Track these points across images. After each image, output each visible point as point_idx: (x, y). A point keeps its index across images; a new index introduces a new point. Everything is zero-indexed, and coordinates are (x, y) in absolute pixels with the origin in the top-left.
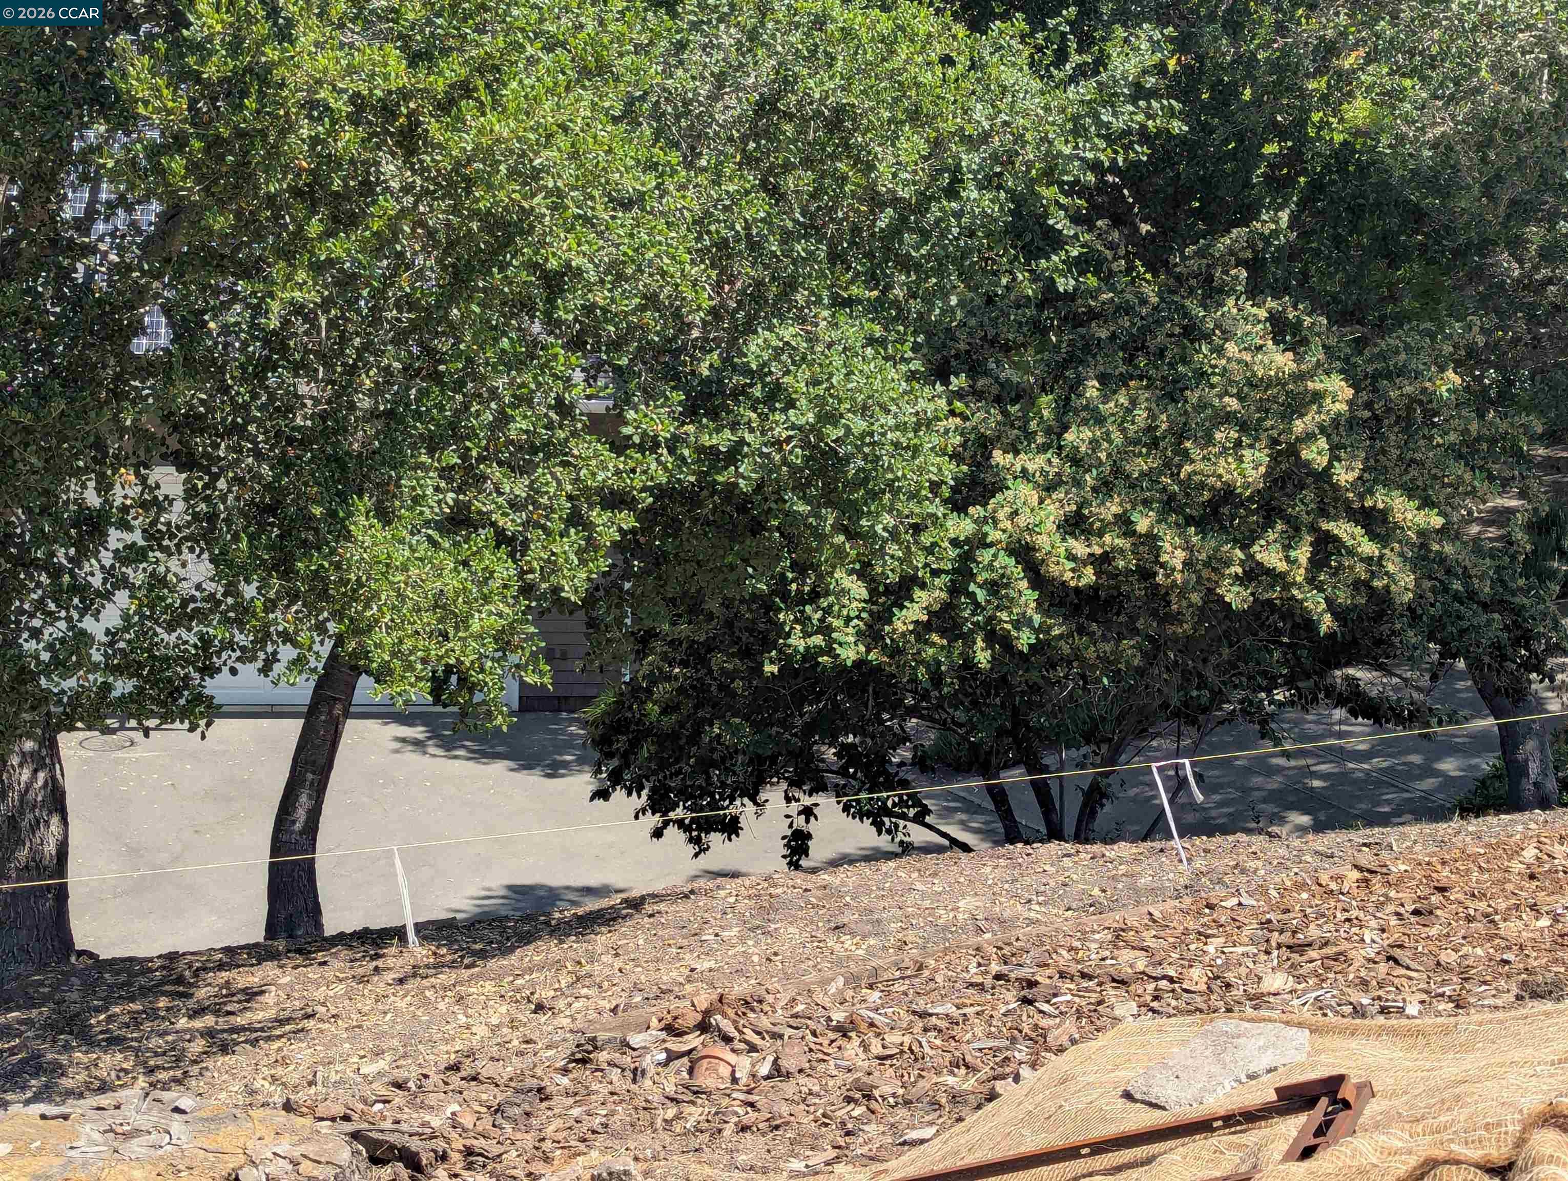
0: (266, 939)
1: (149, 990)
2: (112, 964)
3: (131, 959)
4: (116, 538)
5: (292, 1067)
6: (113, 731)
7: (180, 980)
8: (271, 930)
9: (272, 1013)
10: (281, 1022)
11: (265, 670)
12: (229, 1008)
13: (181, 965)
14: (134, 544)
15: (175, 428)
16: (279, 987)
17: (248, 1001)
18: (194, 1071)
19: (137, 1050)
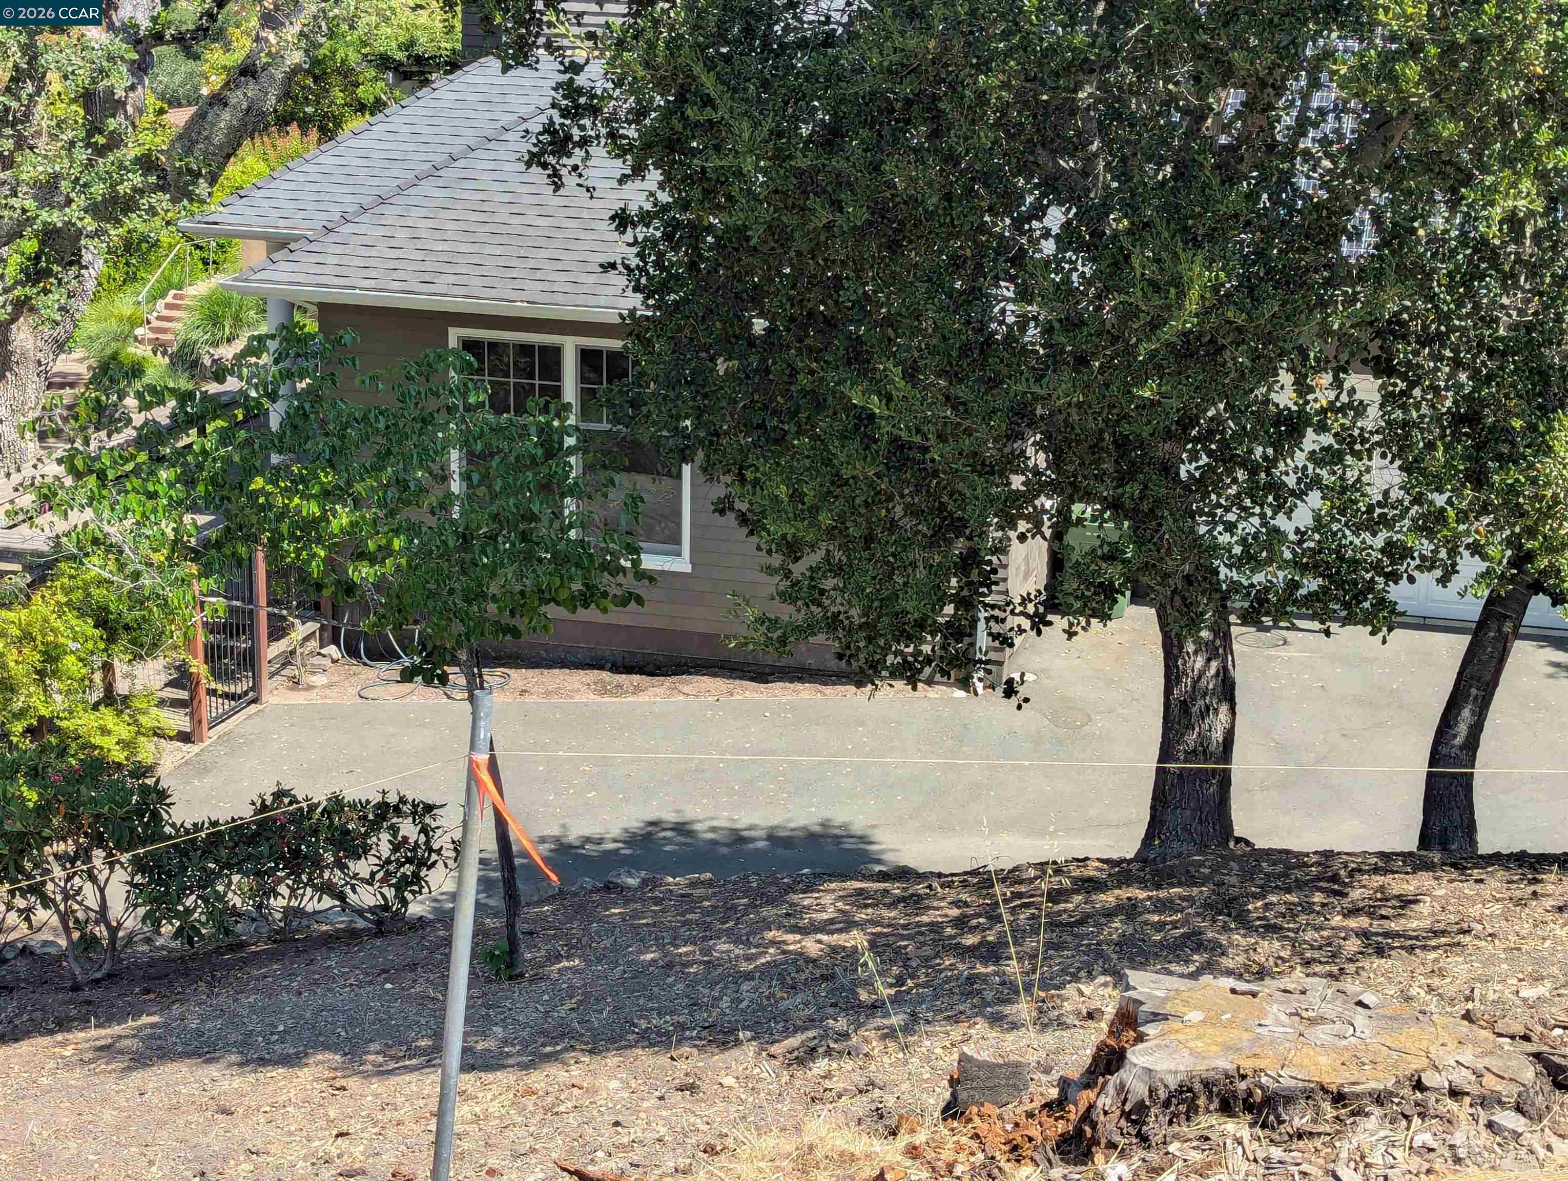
0: (1419, 849)
1: (1306, 883)
2: (1268, 853)
3: (1287, 852)
4: (1312, 441)
5: (1448, 980)
6: (1267, 629)
7: (1335, 878)
8: (1425, 840)
9: (1426, 923)
10: (1436, 934)
11: (1444, 581)
12: (1383, 912)
13: (1336, 864)
14: (1330, 447)
15: (1379, 334)
16: (1434, 898)
17: (1402, 908)
18: (1351, 968)
19: (1293, 942)
